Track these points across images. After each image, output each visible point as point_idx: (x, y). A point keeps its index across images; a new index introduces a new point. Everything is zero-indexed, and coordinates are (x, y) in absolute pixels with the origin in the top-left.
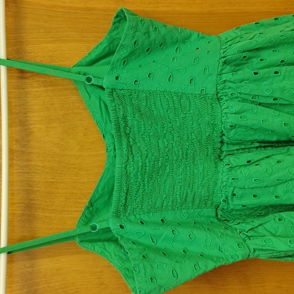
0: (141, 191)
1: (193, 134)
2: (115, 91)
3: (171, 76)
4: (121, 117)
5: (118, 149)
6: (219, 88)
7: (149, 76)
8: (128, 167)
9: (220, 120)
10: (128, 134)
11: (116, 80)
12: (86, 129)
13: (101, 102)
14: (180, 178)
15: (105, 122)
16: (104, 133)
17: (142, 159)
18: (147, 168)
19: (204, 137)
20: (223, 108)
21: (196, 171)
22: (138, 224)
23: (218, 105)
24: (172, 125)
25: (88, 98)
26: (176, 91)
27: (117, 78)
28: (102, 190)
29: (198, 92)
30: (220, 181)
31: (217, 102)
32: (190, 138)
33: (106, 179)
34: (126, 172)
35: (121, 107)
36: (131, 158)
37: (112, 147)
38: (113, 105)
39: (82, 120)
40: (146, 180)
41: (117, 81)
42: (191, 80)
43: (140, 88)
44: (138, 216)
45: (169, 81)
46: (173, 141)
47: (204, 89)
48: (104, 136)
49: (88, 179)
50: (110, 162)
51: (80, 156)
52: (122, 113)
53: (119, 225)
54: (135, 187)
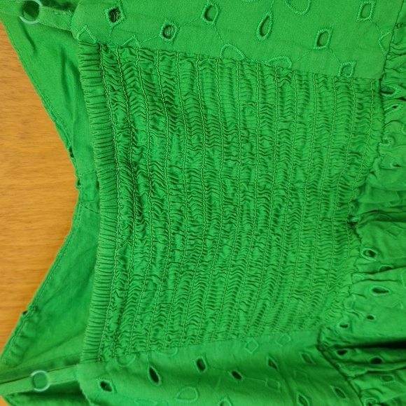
0: (157, 300)
1: (299, 171)
2: (107, 51)
3: (268, 17)
4: (119, 125)
5: (107, 207)
6: (390, 64)
7: (206, 16)
8: (128, 251)
9: (374, 148)
10: (136, 164)
11: (112, 20)
12: (24, 122)
13: (67, 67)
14: (252, 273)
15: (74, 119)
16: (71, 144)
17: (166, 233)
18: (177, 253)
19: (325, 177)
20: (389, 118)
21: (291, 257)
22: (145, 379)
23: (378, 110)
24: (252, 147)
25: (31, 52)
26: (275, 64)
27: (113, 14)
28: (63, 281)
29: (334, 71)
30: (345, 290)
31: (377, 99)
32: (291, 177)
33: (74, 256)
34: (125, 266)
35: (120, 98)
36: (137, 229)
37: (92, 183)
38: (99, 91)
39: (14, 99)
40: (172, 277)
41: (112, 24)
42: (321, 34)
43: (179, 46)
44: (144, 356)
45: (262, 34)
46: (248, 185)
47: (353, 64)
48: (71, 150)
49: (31, 240)
50: (84, 216)
51: (11, 187)
52: (121, 115)
53: (99, 381)
54: (144, 294)
